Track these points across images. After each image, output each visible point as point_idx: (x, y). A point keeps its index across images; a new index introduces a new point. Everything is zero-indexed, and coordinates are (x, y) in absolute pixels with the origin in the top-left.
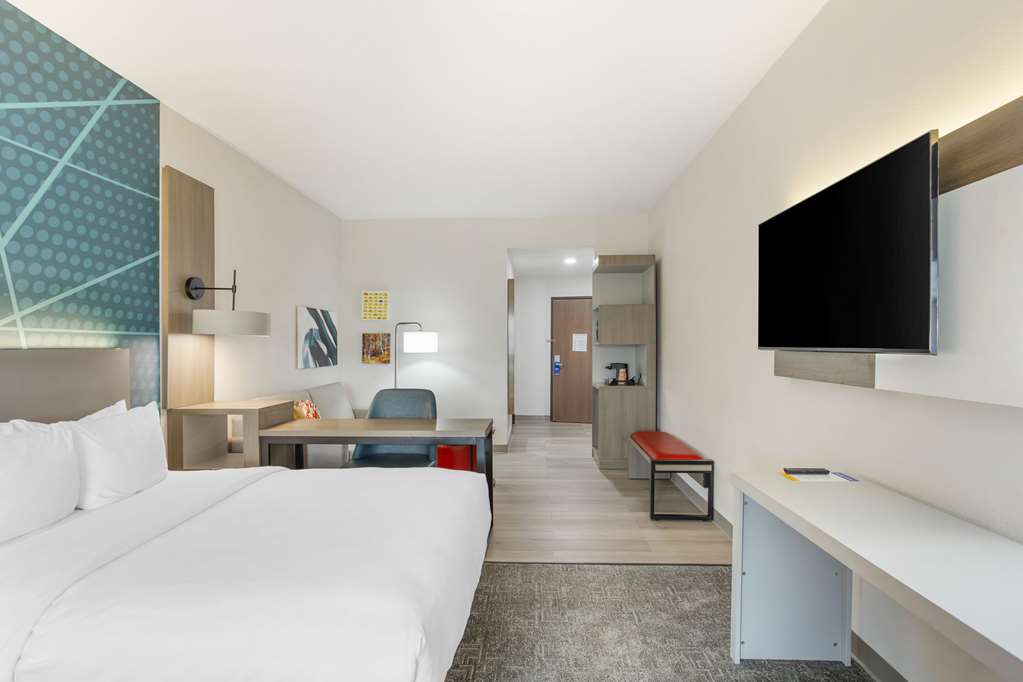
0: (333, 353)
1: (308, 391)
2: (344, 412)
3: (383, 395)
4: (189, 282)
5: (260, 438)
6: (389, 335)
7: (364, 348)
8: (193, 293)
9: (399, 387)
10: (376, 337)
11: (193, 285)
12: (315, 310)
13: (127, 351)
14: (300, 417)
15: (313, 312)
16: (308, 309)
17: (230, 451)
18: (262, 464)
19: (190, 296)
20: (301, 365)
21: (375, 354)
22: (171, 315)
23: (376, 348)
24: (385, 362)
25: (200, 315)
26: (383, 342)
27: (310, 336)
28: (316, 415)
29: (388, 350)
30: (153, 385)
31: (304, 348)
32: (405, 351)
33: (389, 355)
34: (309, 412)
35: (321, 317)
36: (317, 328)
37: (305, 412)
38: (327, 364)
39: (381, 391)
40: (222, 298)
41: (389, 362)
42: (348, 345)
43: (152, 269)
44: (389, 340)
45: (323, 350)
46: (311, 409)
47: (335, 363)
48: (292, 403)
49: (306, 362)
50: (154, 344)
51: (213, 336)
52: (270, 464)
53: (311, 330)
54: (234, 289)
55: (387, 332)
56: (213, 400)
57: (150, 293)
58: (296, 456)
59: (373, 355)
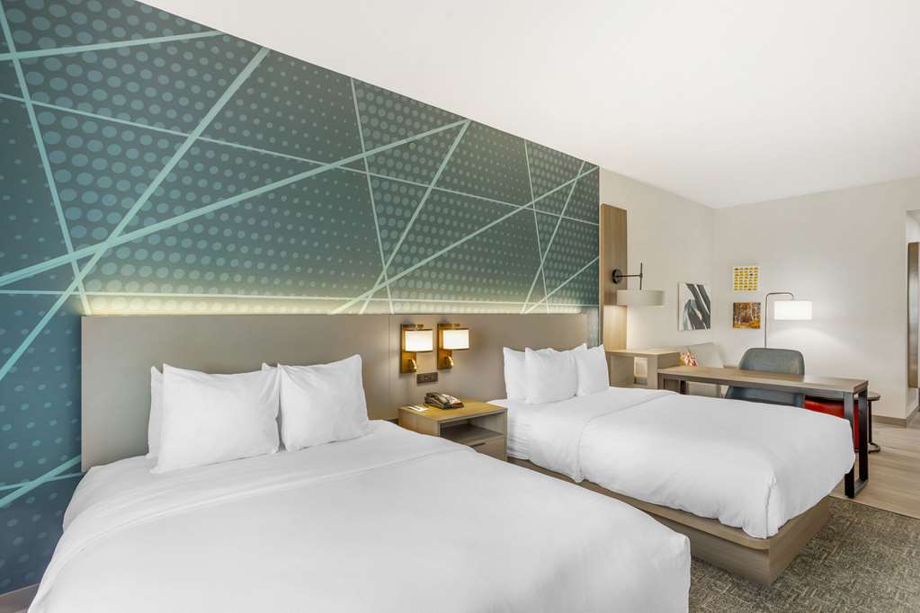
0: (707, 319)
1: (688, 347)
2: (717, 364)
3: (751, 353)
4: (615, 271)
5: (659, 374)
6: (760, 304)
7: (734, 315)
8: (617, 279)
9: (767, 347)
10: (746, 306)
11: (616, 275)
12: (692, 285)
13: (586, 315)
14: (684, 364)
15: (691, 286)
16: (688, 285)
17: (635, 383)
18: (659, 388)
19: (615, 282)
20: (681, 327)
21: (746, 320)
22: (605, 294)
23: (745, 316)
24: (755, 327)
25: (621, 294)
26: (753, 310)
27: (688, 305)
28: (694, 364)
29: (758, 317)
30: (596, 336)
31: (684, 315)
32: (776, 318)
33: (759, 321)
34: (689, 361)
35: (698, 291)
36: (693, 298)
37: (687, 362)
38: (702, 328)
39: (752, 349)
40: (632, 282)
41: (759, 327)
42: (721, 312)
43: (596, 267)
44: (759, 309)
45: (699, 315)
46: (691, 360)
47: (709, 327)
48: (679, 354)
49: (685, 326)
50: (597, 312)
51: (626, 307)
52: (664, 388)
53: (690, 301)
54: (641, 276)
55: (757, 302)
56: (625, 348)
57: (594, 282)
58: (682, 387)
59: (744, 321)
